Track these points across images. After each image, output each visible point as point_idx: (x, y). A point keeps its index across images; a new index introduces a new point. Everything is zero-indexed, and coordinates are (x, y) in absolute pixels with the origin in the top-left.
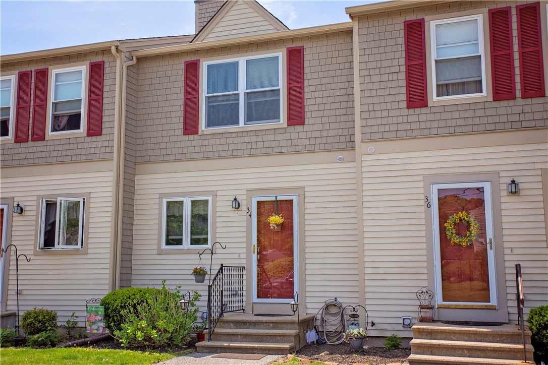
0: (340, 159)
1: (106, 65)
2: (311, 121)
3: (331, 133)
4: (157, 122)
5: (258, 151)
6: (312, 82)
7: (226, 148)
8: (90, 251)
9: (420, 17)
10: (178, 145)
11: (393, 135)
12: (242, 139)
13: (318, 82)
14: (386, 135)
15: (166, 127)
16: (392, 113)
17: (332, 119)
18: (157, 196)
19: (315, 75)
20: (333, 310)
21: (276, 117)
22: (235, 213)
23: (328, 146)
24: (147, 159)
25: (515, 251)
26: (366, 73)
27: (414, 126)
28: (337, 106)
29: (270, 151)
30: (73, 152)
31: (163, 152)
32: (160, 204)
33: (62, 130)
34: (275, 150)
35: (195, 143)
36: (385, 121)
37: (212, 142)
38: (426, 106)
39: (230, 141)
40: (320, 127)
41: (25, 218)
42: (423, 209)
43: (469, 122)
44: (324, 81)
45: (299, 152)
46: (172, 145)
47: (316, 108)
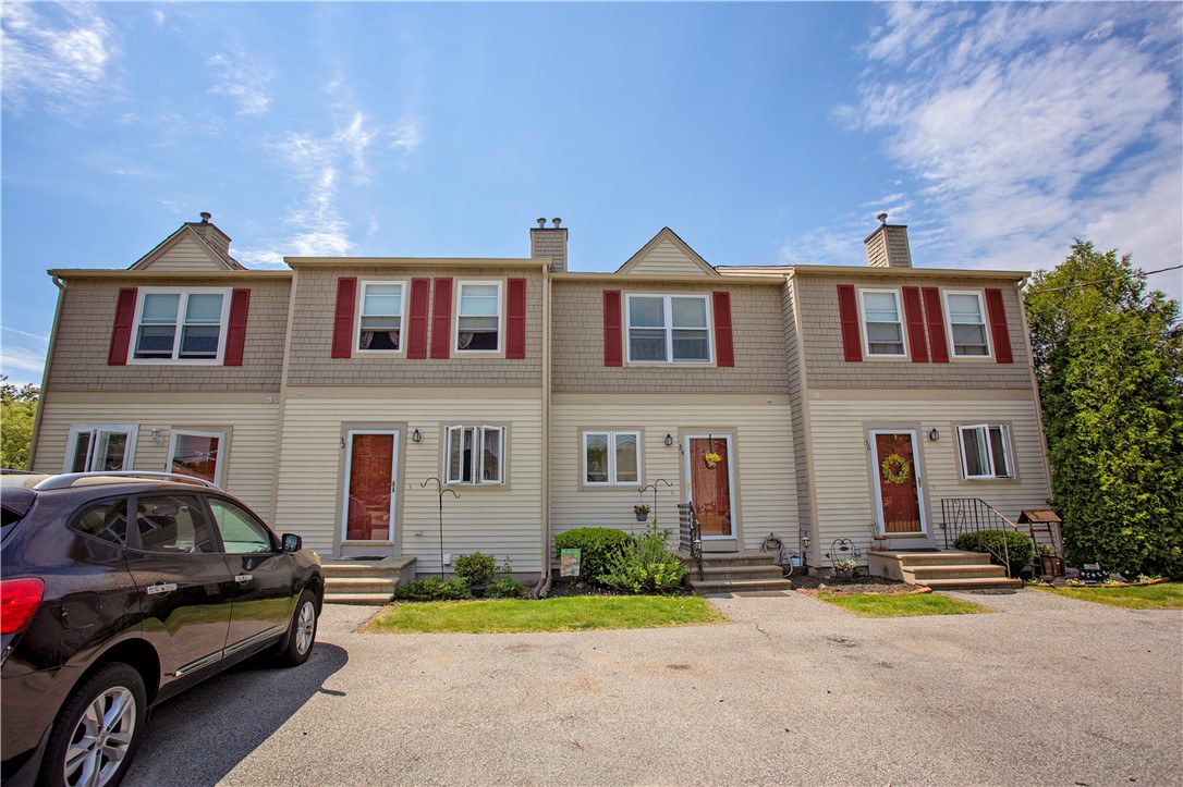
0: (769, 402)
1: (528, 284)
2: (741, 364)
3: (760, 377)
4: (573, 349)
5: (688, 389)
6: (739, 327)
7: (653, 382)
8: (513, 487)
9: (850, 283)
10: (598, 375)
11: (835, 383)
12: (671, 376)
13: (745, 327)
14: (829, 383)
15: (582, 356)
16: (833, 364)
17: (760, 364)
18: (576, 429)
19: (742, 321)
20: (771, 545)
21: (705, 356)
22: (667, 450)
23: (758, 389)
24: (563, 388)
25: (937, 488)
26: (807, 325)
27: (852, 377)
28: (764, 352)
29: (701, 389)
30: (488, 375)
31: (582, 382)
32: (580, 438)
33: (466, 349)
34: (706, 389)
35: (618, 375)
36: (827, 371)
37: (638, 375)
38: (861, 361)
39: (657, 376)
40: (749, 370)
41: (424, 447)
42: (863, 451)
43: (896, 378)
44: (751, 327)
45: (730, 393)
46: (592, 375)
47: (744, 352)
